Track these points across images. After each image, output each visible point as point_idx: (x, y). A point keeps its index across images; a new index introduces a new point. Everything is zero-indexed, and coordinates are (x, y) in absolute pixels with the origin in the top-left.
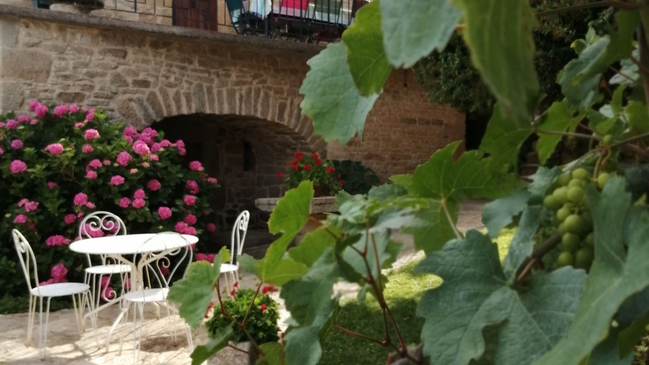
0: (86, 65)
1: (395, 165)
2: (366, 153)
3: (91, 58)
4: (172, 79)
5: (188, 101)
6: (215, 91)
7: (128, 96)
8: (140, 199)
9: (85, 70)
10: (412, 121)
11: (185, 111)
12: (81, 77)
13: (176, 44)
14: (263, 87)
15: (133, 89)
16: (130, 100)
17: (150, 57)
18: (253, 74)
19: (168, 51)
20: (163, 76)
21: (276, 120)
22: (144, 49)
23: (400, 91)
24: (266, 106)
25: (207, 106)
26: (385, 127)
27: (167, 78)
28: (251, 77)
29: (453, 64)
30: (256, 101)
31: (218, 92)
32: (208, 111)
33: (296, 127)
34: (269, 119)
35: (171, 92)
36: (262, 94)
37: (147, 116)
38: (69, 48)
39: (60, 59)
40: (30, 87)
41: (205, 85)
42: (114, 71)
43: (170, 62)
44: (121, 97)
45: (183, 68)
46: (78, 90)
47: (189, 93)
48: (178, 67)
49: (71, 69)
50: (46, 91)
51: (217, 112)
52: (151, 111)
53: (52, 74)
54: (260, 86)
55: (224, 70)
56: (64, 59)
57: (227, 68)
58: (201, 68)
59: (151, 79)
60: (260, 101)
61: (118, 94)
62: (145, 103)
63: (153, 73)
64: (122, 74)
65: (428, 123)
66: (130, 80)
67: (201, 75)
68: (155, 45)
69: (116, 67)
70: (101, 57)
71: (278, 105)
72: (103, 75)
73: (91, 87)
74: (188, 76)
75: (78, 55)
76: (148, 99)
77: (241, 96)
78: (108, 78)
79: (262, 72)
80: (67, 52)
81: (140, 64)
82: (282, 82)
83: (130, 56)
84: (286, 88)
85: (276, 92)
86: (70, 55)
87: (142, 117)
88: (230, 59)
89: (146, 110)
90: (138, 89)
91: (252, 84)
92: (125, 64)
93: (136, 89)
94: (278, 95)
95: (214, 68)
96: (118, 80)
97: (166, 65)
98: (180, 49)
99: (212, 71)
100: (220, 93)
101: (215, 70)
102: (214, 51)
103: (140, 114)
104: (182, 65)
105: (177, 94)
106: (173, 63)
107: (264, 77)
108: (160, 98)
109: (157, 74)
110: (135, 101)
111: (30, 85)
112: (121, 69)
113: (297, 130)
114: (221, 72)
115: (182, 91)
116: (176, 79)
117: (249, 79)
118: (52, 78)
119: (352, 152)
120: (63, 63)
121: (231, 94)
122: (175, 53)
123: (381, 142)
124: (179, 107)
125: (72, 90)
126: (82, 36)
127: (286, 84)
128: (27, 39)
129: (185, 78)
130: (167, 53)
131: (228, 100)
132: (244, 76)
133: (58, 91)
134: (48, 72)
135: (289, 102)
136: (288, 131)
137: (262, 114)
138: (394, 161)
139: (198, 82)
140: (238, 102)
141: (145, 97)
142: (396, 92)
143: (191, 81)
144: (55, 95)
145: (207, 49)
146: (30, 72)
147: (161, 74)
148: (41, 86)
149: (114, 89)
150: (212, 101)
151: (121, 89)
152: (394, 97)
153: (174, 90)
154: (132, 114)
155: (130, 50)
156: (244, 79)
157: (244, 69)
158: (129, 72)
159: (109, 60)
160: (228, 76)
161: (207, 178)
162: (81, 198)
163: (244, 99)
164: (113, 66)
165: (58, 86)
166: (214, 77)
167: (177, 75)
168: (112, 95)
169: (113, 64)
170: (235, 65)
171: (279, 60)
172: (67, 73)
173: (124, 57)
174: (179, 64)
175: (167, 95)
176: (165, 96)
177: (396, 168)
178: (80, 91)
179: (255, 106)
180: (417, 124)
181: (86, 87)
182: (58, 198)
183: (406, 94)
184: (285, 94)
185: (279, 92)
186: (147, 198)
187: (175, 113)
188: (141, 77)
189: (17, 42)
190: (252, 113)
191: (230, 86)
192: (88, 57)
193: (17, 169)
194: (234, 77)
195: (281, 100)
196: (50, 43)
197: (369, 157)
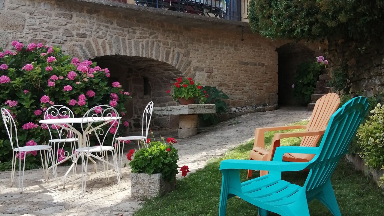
0: (48, 23)
1: (237, 90)
2: (219, 82)
3: (50, 18)
4: (100, 33)
5: (111, 47)
6: (127, 42)
7: (73, 43)
8: (82, 100)
9: (47, 26)
10: (246, 64)
11: (109, 53)
12: (44, 30)
13: (103, 12)
14: (156, 40)
15: (76, 38)
16: (75, 45)
17: (87, 19)
18: (150, 32)
19: (98, 16)
20: (95, 31)
21: (165, 61)
22: (83, 14)
23: (238, 45)
24: (158, 52)
25: (122, 51)
26: (230, 67)
27: (98, 32)
28: (149, 33)
29: (281, 6)
30: (152, 49)
31: (128, 42)
32: (123, 54)
33: (176, 65)
34: (160, 60)
35: (100, 41)
36: (155, 45)
37: (85, 56)
38: (36, 11)
39: (31, 18)
40: (12, 35)
41: (120, 37)
42: (65, 27)
43: (99, 23)
44: (69, 44)
45: (107, 27)
46: (42, 38)
47: (111, 42)
48: (104, 26)
49: (38, 25)
50: (22, 37)
51: (128, 55)
52: (87, 52)
53: (26, 27)
54: (155, 40)
55: (132, 29)
56: (33, 18)
57: (134, 28)
58: (118, 27)
59: (87, 33)
60: (154, 49)
61: (67, 42)
62: (84, 48)
63: (89, 29)
64: (69, 29)
65: (255, 65)
66: (74, 33)
67: (118, 31)
68: (90, 12)
69: (66, 25)
70: (57, 18)
71: (165, 52)
72: (58, 29)
73: (51, 37)
74: (110, 32)
75: (42, 16)
76: (85, 45)
77: (143, 46)
78: (61, 31)
79: (155, 31)
80: (35, 14)
81: (81, 24)
82: (167, 37)
83: (75, 18)
84: (170, 41)
85: (164, 44)
86: (37, 16)
87: (82, 56)
88: (136, 22)
89: (84, 52)
90: (79, 38)
91: (149, 38)
92: (71, 23)
93: (78, 38)
94: (165, 46)
95: (126, 28)
96: (67, 32)
97: (97, 25)
98: (105, 15)
99: (125, 29)
100: (130, 43)
101: (127, 29)
102: (126, 17)
103: (81, 54)
104: (107, 25)
105: (104, 42)
106: (101, 23)
107: (157, 34)
108: (93, 45)
109: (91, 30)
110: (78, 46)
111: (12, 33)
112: (69, 25)
113: (177, 68)
114: (131, 30)
115: (106, 41)
116: (103, 33)
117: (148, 35)
118: (26, 30)
119: (210, 82)
120: (33, 21)
121: (137, 44)
122: (102, 17)
123: (228, 76)
124: (105, 51)
125: (38, 38)
126: (44, 4)
127: (170, 39)
128: (10, 5)
129: (108, 33)
130: (97, 17)
131: (134, 47)
132: (144, 33)
133: (30, 38)
134: (24, 26)
135: (172, 50)
136: (171, 68)
137: (156, 57)
138: (236, 88)
139: (116, 36)
140: (141, 49)
141: (84, 44)
142: (236, 46)
143: (112, 35)
144: (28, 41)
145: (122, 15)
146: (12, 26)
147: (93, 30)
148: (19, 35)
149: (65, 38)
150: (125, 48)
151: (69, 38)
152: (235, 49)
153: (102, 40)
154: (76, 54)
155: (74, 15)
156: (145, 35)
157: (144, 29)
158: (74, 28)
159: (62, 20)
160: (135, 33)
161: (123, 92)
162: (45, 98)
163: (145, 47)
164: (64, 24)
165: (30, 35)
166: (126, 33)
167: (103, 31)
168: (63, 41)
169: (64, 23)
170: (139, 26)
171: (165, 24)
172: (35, 27)
173: (71, 18)
174: (105, 24)
175: (98, 43)
176: (97, 44)
177: (237, 92)
178: (44, 39)
179: (152, 51)
180: (249, 65)
181: (47, 36)
182: (31, 99)
183: (242, 47)
184: (170, 45)
185: (166, 44)
186: (87, 100)
187: (102, 54)
188: (81, 31)
189: (4, 7)
190: (150, 56)
191: (135, 39)
192: (49, 17)
193: (4, 80)
194: (138, 34)
195: (167, 49)
196: (24, 8)
197: (221, 85)
